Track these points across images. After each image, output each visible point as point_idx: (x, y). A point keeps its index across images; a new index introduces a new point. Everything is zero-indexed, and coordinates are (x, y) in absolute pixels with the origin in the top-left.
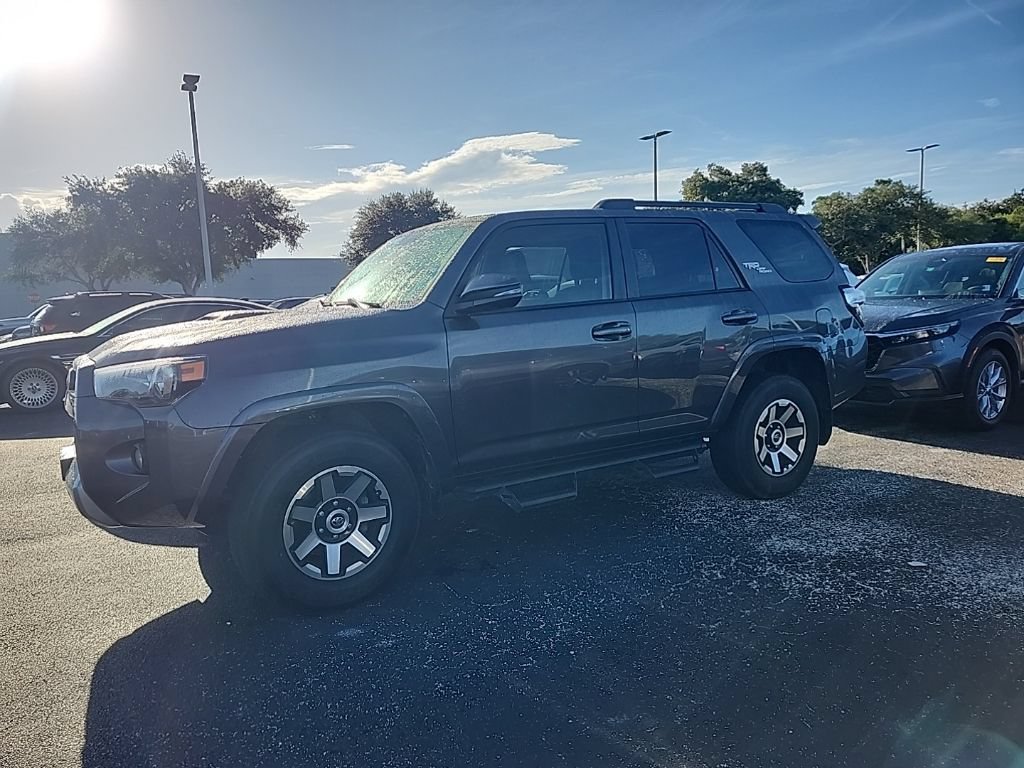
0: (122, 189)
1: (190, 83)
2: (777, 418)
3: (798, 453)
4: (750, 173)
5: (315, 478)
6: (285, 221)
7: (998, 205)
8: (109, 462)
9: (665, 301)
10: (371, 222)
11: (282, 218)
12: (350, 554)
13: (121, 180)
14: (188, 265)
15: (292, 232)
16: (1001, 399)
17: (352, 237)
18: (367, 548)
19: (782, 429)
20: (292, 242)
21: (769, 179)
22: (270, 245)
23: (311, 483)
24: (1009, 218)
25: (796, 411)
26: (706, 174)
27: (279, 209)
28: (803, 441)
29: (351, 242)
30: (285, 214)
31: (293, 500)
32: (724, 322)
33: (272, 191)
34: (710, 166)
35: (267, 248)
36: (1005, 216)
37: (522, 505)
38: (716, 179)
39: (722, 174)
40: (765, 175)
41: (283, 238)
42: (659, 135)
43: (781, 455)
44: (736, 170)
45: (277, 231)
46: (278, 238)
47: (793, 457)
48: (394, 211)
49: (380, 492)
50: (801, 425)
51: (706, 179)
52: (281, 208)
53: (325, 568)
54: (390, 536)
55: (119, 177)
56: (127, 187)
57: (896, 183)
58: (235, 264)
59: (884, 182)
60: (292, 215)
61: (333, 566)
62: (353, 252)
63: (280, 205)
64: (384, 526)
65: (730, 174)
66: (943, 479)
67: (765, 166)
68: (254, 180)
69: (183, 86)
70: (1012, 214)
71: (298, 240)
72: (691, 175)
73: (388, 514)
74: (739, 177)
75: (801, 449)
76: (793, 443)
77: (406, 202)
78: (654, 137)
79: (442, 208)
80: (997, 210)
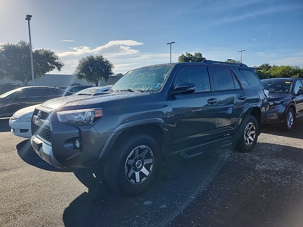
0: (3, 50)
1: (29, 18)
2: (249, 128)
3: (253, 138)
4: (197, 55)
5: (134, 150)
6: (57, 63)
7: (258, 67)
8: (65, 146)
9: (224, 92)
10: (83, 64)
11: (56, 62)
12: (142, 175)
13: (3, 47)
14: (24, 75)
15: (59, 66)
16: (292, 122)
17: (77, 68)
18: (147, 173)
19: (249, 131)
20: (59, 69)
21: (202, 57)
22: (52, 70)
23: (133, 151)
24: (262, 71)
25: (253, 126)
26: (185, 55)
27: (55, 59)
28: (255, 135)
29: (76, 70)
30: (57, 61)
31: (128, 158)
32: (239, 99)
33: (53, 53)
34: (186, 53)
35: (51, 71)
36: (260, 70)
37: (189, 157)
38: (188, 57)
39: (190, 55)
40: (201, 56)
41: (56, 68)
42: (172, 43)
43: (249, 139)
44: (193, 54)
45: (54, 66)
46: (54, 68)
47: (252, 140)
48: (91, 61)
49: (151, 154)
50: (254, 130)
51: (185, 57)
52: (56, 58)
53: (135, 180)
54: (153, 168)
55: (2, 46)
56: (4, 49)
57: (233, 60)
58: (40, 75)
59: (230, 60)
60: (59, 61)
61: (138, 180)
62: (77, 73)
63: (55, 57)
64: (152, 165)
65: (192, 55)
66: (289, 145)
67: (201, 54)
68: (47, 49)
69: (26, 18)
70: (262, 70)
71: (61, 69)
72: (181, 55)
73: (153, 161)
74: (194, 57)
75: (254, 137)
76: (252, 135)
77: (94, 59)
78: (171, 44)
79: (105, 61)
80: (258, 69)
